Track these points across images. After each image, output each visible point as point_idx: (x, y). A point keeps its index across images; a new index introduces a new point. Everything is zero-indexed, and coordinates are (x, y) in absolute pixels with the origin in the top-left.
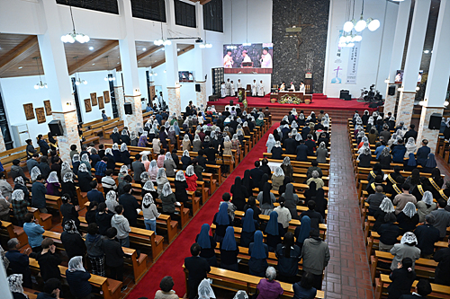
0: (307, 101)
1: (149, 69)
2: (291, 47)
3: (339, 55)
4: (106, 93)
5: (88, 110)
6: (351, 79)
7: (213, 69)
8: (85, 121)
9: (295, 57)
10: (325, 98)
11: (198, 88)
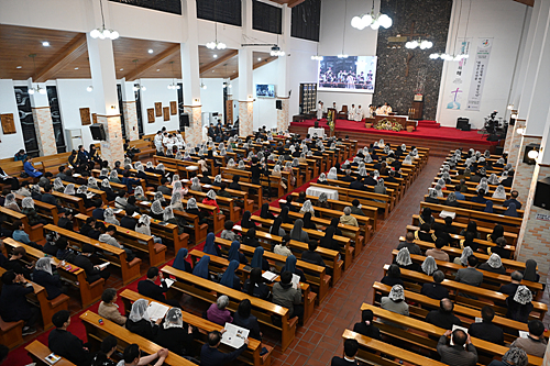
0: (410, 128)
1: (228, 80)
2: (399, 61)
3: (459, 73)
4: (173, 103)
5: (151, 120)
6: (474, 104)
7: (302, 85)
8: (147, 132)
9: (402, 74)
10: (438, 126)
11: (279, 105)
